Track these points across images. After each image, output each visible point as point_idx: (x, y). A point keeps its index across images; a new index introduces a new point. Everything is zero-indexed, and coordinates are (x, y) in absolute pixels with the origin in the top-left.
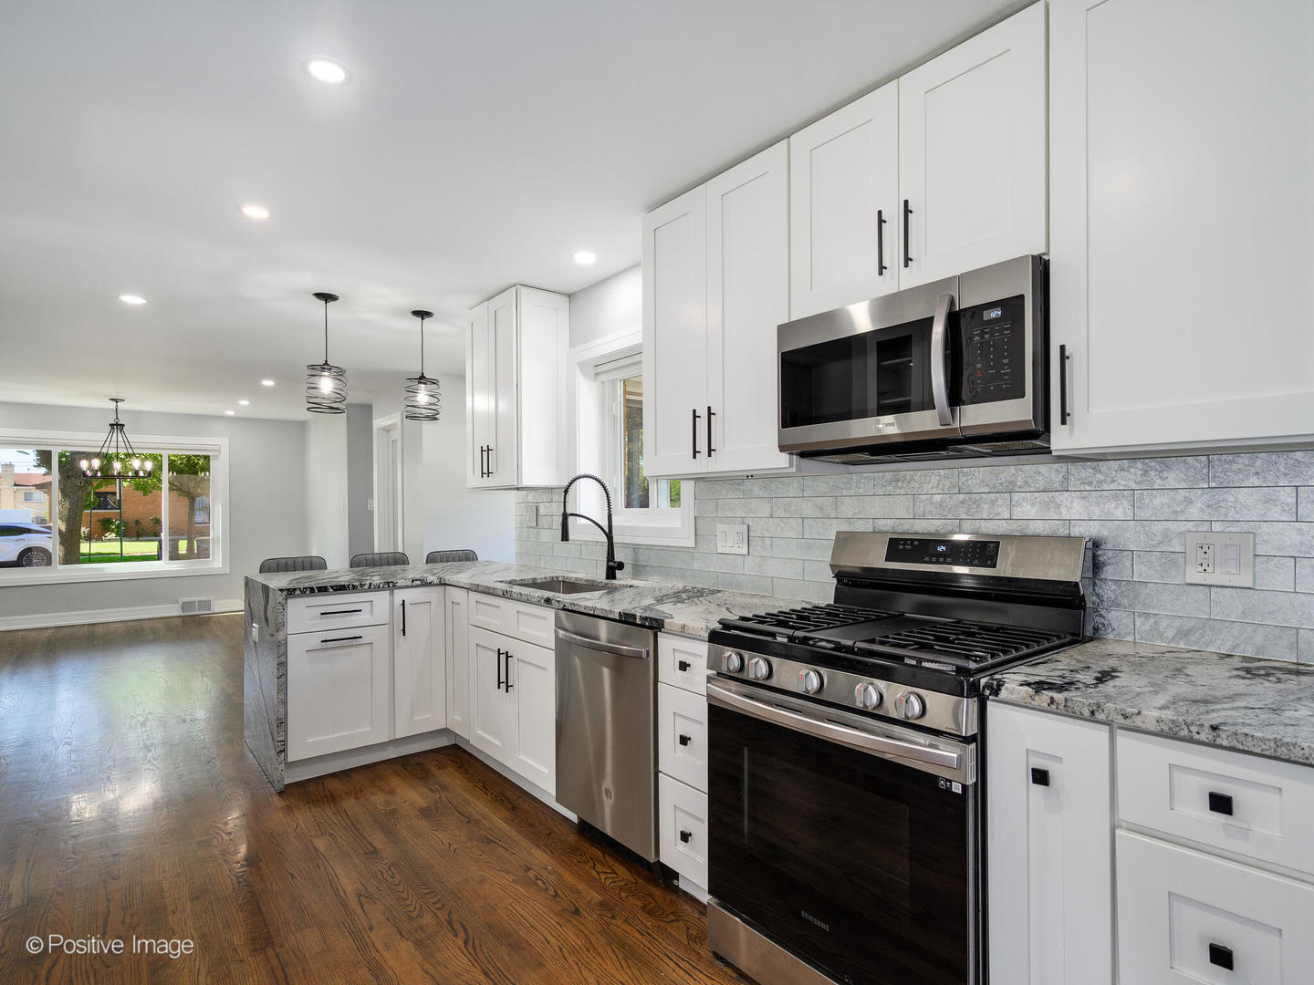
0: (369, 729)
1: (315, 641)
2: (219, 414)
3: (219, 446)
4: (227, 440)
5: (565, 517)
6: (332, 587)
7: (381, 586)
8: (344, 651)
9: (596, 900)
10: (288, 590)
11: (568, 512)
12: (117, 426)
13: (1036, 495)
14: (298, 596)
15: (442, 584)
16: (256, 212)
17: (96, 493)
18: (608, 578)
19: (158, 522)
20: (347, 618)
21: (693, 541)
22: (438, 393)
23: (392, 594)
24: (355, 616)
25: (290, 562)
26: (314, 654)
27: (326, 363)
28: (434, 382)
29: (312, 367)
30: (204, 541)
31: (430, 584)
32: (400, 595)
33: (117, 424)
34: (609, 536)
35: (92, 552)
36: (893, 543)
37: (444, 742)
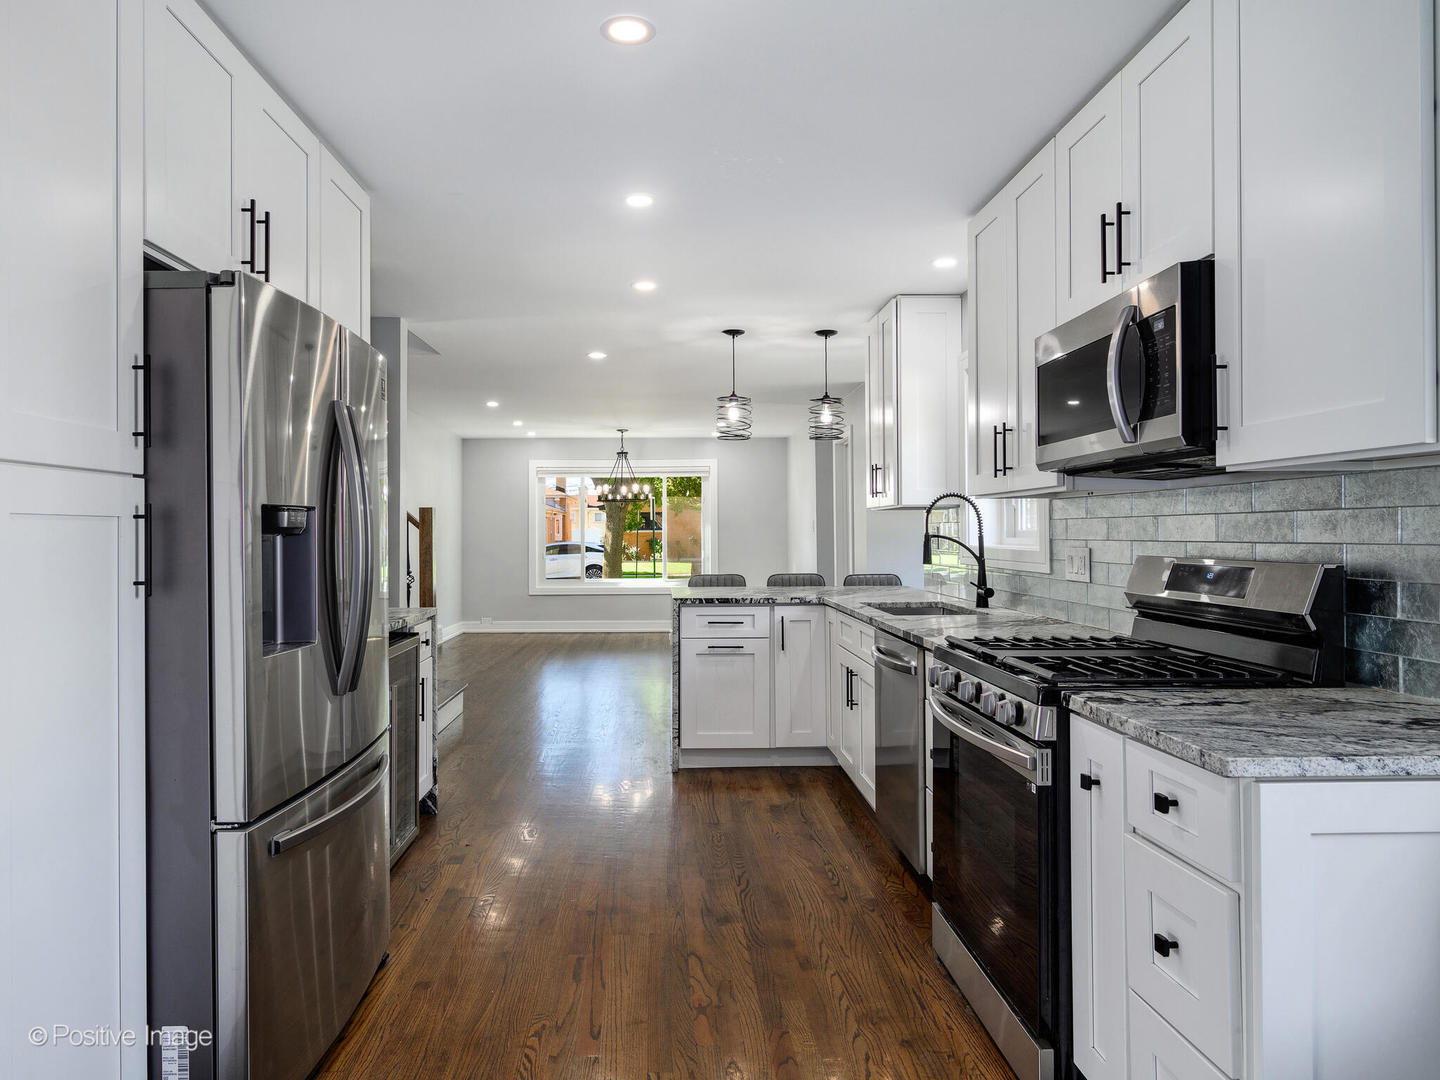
0: (751, 733)
1: (703, 646)
2: (706, 436)
3: (708, 466)
4: (716, 461)
5: (928, 538)
6: (718, 599)
7: (762, 601)
8: (728, 658)
9: (868, 896)
10: (681, 599)
11: (931, 532)
12: (622, 454)
13: (1315, 513)
14: (689, 606)
15: (822, 604)
16: (645, 286)
17: (641, 514)
18: (978, 606)
19: (697, 542)
20: (733, 629)
21: (1049, 568)
22: (841, 412)
23: (772, 610)
24: (738, 628)
25: (714, 579)
26: (703, 658)
27: (734, 395)
28: (838, 401)
29: (721, 399)
30: (696, 562)
31: (809, 603)
32: (780, 611)
33: (622, 453)
34: (980, 560)
35: (639, 571)
36: (1177, 569)
37: (826, 762)
